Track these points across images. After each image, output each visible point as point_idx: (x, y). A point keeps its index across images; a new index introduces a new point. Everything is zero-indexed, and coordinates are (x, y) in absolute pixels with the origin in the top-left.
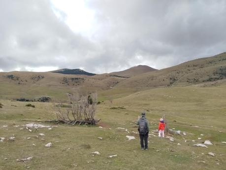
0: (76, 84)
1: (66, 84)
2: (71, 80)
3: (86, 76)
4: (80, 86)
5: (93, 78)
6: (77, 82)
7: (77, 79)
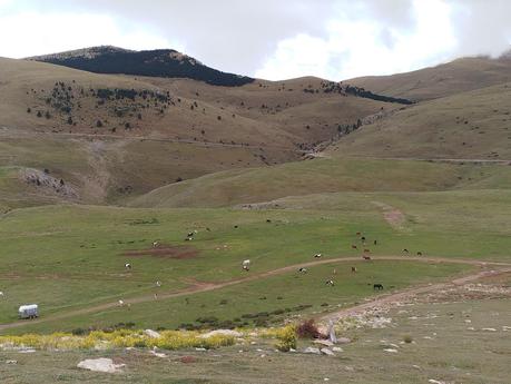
0: (115, 121)
1: (60, 119)
2: (93, 101)
3: (202, 87)
4: (134, 137)
5: (231, 101)
6: (120, 114)
7: (131, 94)
